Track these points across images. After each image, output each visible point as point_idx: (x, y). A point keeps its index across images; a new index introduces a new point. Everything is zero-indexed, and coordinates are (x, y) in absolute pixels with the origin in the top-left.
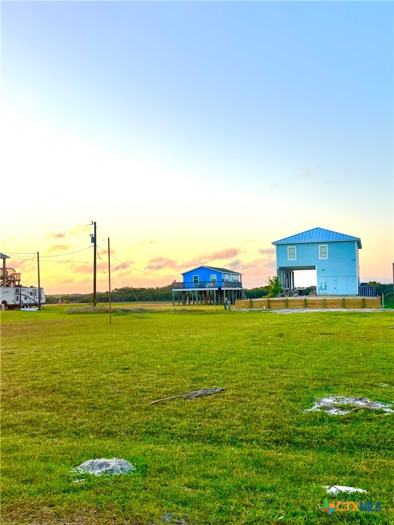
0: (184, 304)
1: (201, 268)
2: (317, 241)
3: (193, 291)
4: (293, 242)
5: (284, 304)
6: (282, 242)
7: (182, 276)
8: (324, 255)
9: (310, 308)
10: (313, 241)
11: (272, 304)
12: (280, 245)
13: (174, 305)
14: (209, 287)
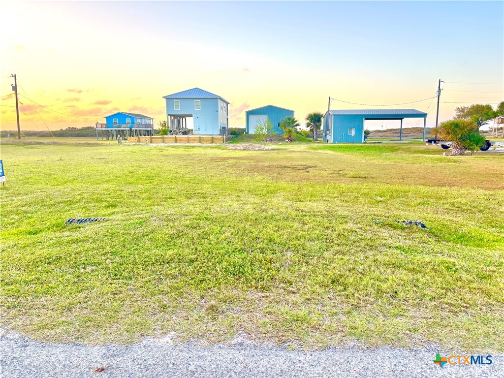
0: (108, 139)
1: (119, 113)
2: (193, 97)
3: (111, 130)
4: (177, 97)
5: (162, 140)
6: (170, 97)
7: (105, 119)
8: (198, 107)
9: (179, 143)
10: (191, 97)
11: (153, 140)
12: (169, 99)
13: (98, 140)
14: (124, 127)
